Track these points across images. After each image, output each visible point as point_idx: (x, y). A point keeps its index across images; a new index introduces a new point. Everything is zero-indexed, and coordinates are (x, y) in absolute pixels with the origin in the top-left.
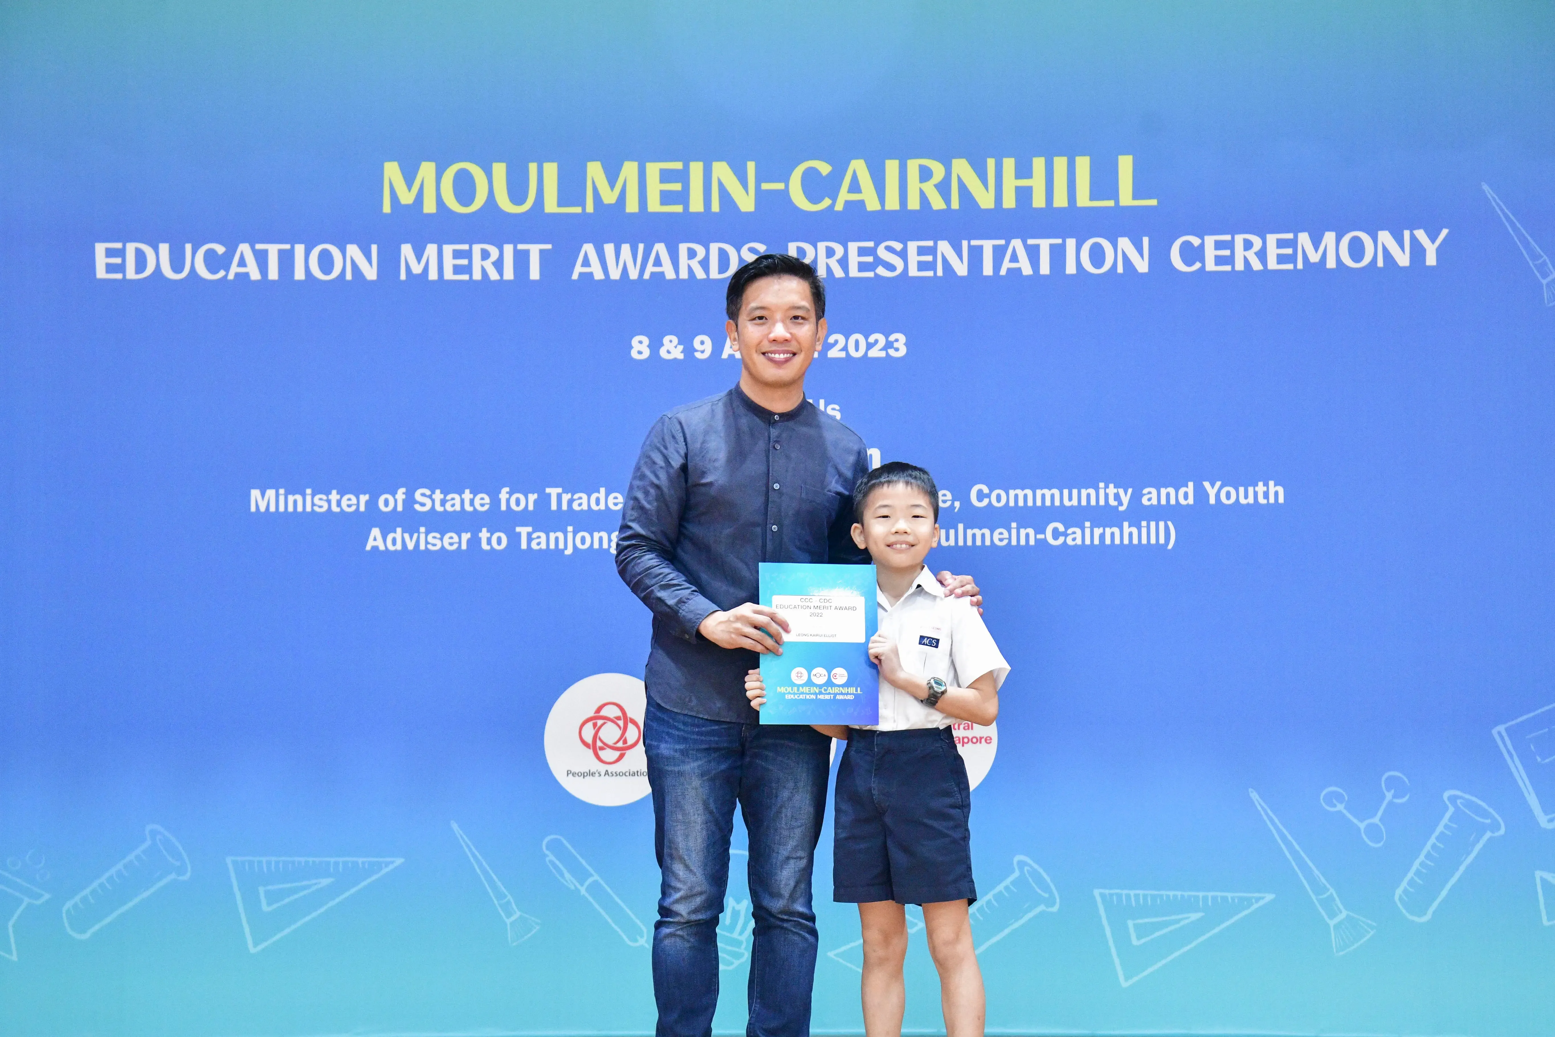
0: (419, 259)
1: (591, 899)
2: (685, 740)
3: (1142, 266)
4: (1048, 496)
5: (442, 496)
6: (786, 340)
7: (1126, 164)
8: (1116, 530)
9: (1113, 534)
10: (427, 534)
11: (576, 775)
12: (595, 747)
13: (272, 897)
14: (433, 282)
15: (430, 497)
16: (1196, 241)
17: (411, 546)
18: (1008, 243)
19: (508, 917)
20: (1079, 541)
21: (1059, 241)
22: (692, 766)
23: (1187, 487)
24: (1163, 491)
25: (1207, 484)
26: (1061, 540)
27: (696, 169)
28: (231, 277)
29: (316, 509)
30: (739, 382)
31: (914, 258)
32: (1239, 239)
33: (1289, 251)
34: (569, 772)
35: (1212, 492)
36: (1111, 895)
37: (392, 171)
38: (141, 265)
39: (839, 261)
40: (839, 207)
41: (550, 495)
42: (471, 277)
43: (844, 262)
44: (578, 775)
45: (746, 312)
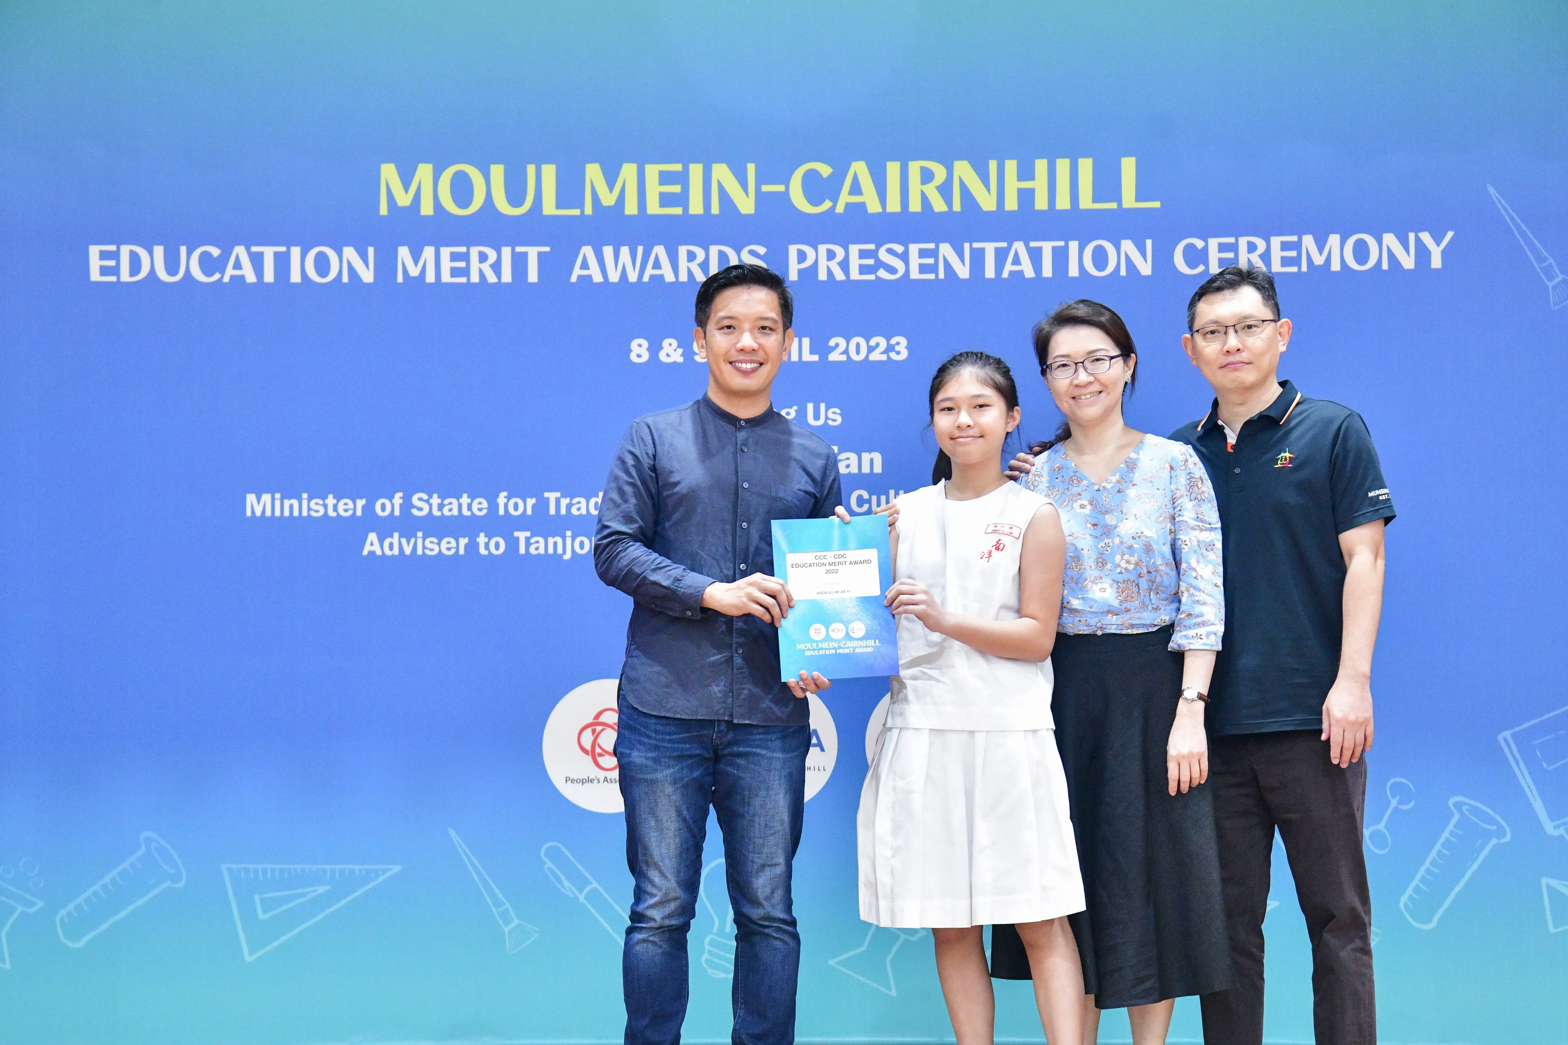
0: (416, 262)
1: (589, 906)
2: (656, 748)
3: (1145, 268)
5: (439, 501)
6: (754, 350)
7: (1128, 167)
10: (424, 538)
11: (575, 782)
12: (593, 753)
13: (268, 906)
14: (430, 284)
15: (427, 501)
16: (1199, 244)
17: (408, 551)
18: (1010, 246)
19: (506, 925)
21: (1062, 243)
22: (665, 774)
27: (696, 171)
28: (226, 279)
29: (312, 513)
30: (707, 392)
31: (915, 261)
32: (1243, 242)
33: (1293, 254)
34: (568, 779)
37: (389, 173)
38: (135, 267)
39: (840, 264)
40: (840, 209)
41: (548, 499)
42: (469, 279)
43: (845, 265)
44: (577, 781)
45: (714, 320)
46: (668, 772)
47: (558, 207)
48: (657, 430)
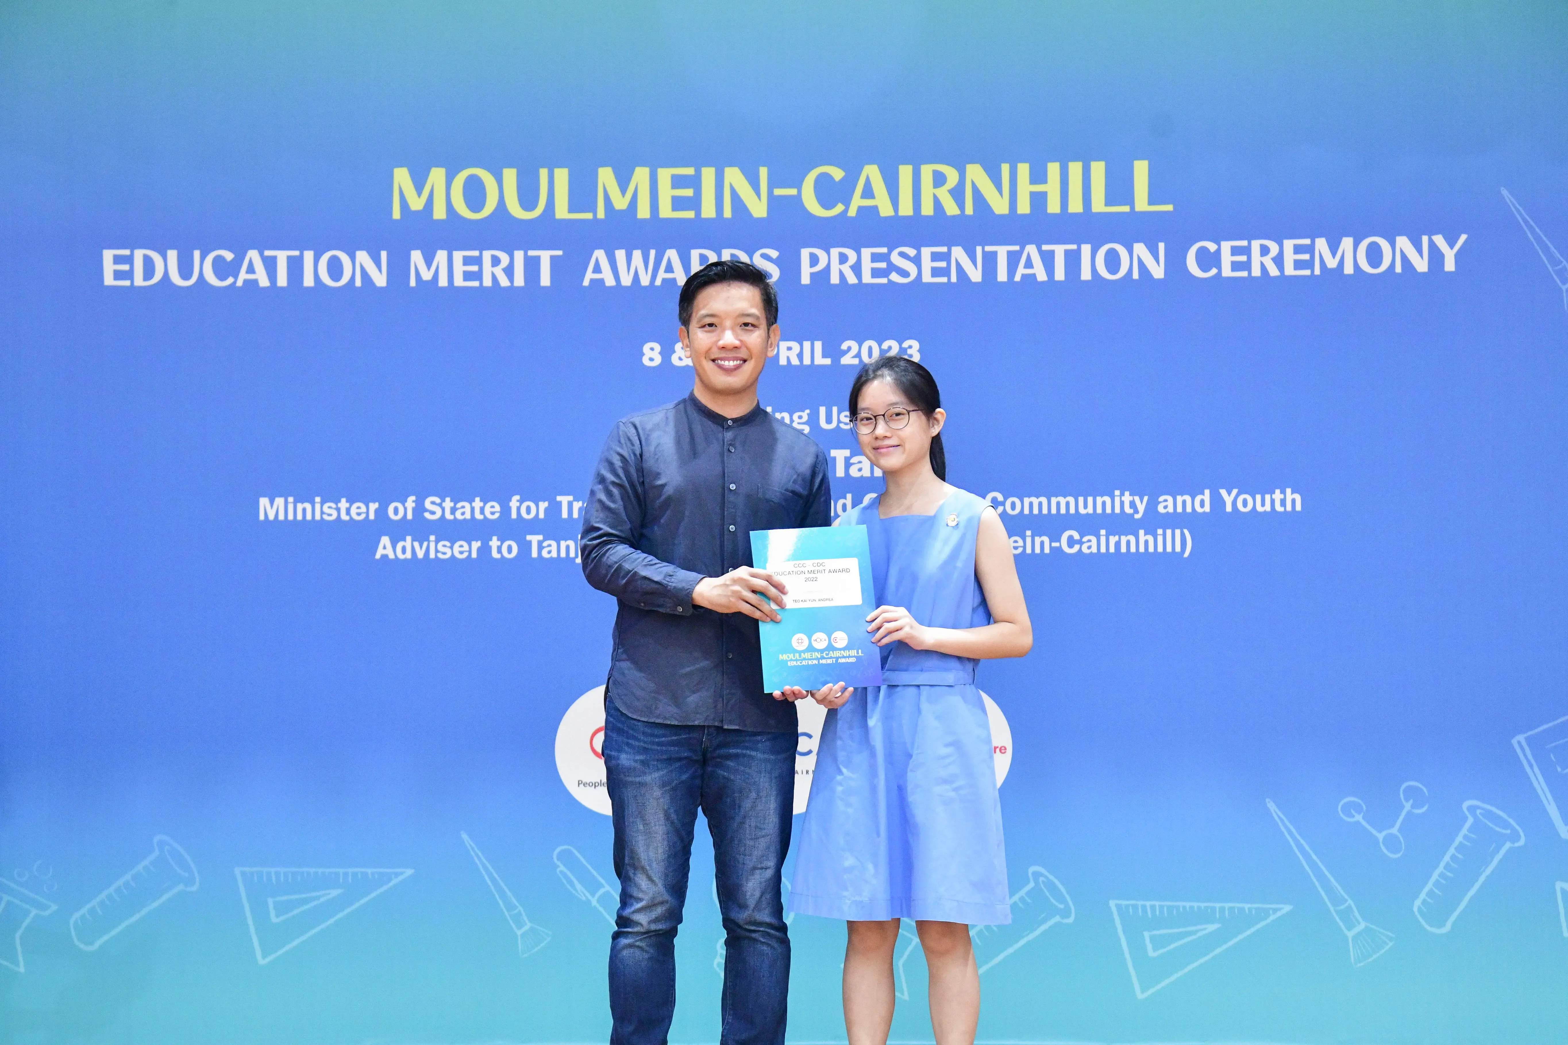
0: (429, 265)
1: (601, 909)
2: (645, 750)
3: (1158, 272)
4: (1063, 504)
5: (452, 504)
6: (736, 347)
7: (1141, 169)
8: (1132, 538)
9: (1128, 543)
10: (437, 542)
11: (588, 785)
13: (281, 909)
14: (443, 288)
15: (440, 505)
16: (1212, 247)
17: (420, 554)
18: (1022, 249)
19: (519, 928)
20: (1094, 550)
21: (1074, 247)
22: (653, 777)
23: (1204, 495)
24: (1180, 499)
25: (1223, 492)
26: (1076, 548)
27: (708, 175)
28: (240, 283)
29: (325, 517)
30: (693, 390)
31: (927, 264)
32: (1256, 245)
33: (1306, 257)
34: (580, 782)
35: (1228, 500)
36: (1127, 906)
37: (402, 177)
38: (149, 271)
39: (852, 267)
40: (852, 212)
41: (561, 502)
42: (481, 283)
43: (857, 269)
44: (589, 784)
45: (696, 319)
46: (656, 775)
47: (571, 210)
48: (644, 429)
